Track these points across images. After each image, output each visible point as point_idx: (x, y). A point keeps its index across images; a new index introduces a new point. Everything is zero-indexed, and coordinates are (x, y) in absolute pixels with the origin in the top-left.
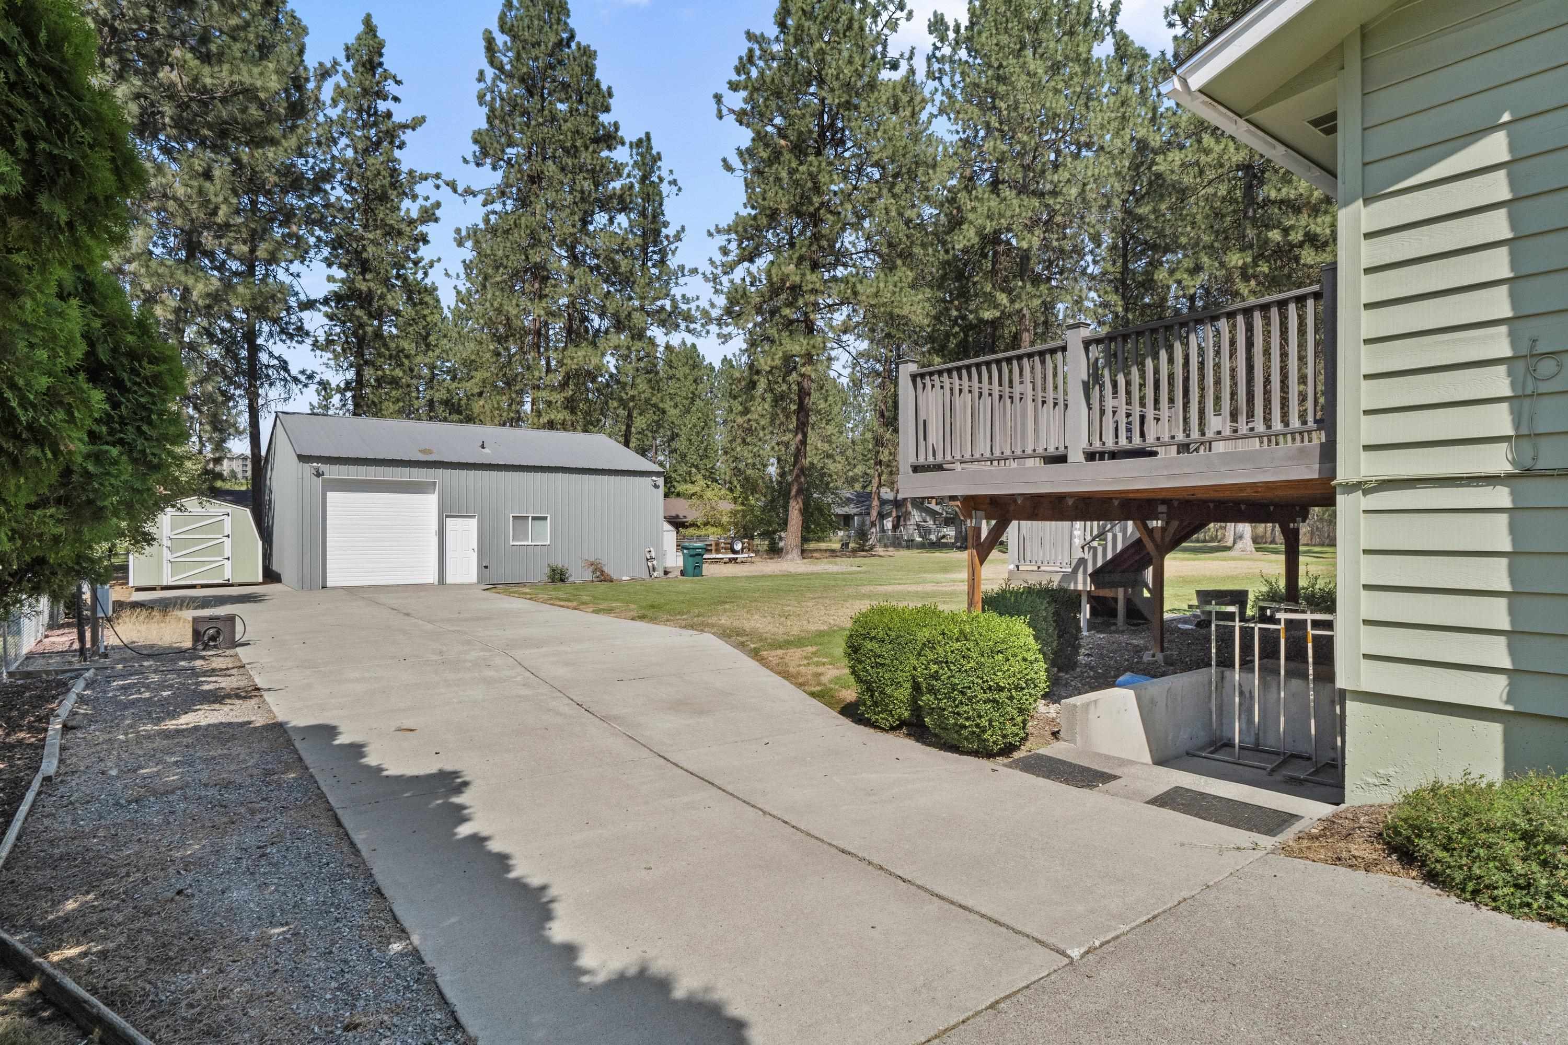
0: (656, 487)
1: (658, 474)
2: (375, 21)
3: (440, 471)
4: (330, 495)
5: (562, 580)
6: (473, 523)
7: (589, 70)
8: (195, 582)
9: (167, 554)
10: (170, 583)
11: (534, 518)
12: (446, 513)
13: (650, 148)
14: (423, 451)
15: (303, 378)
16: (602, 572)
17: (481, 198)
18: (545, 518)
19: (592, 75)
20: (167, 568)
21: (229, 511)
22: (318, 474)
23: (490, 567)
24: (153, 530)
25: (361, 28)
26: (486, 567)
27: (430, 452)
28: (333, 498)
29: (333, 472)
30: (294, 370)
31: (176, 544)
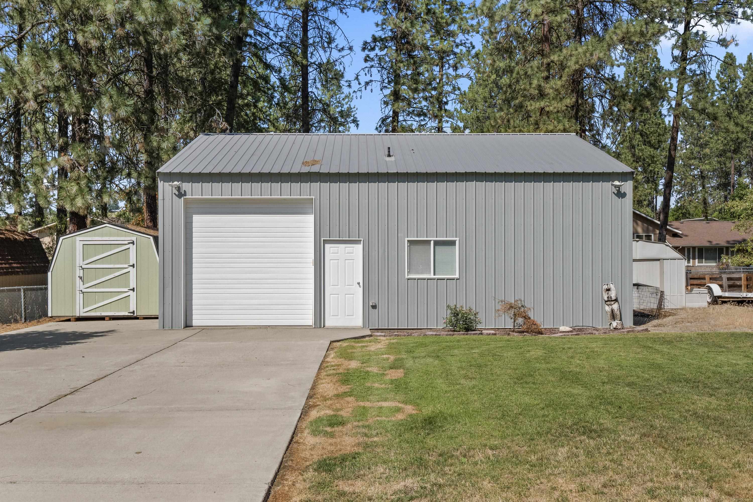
0: (620, 195)
1: (623, 176)
3: (316, 186)
4: (194, 219)
5: (468, 329)
6: (357, 250)
8: (104, 314)
9: (79, 285)
10: (83, 315)
11: (437, 243)
12: (324, 237)
14: (305, 163)
16: (526, 318)
18: (453, 243)
20: (79, 298)
21: (134, 239)
22: (180, 194)
23: (380, 306)
26: (374, 307)
29: (196, 191)
31: (86, 274)
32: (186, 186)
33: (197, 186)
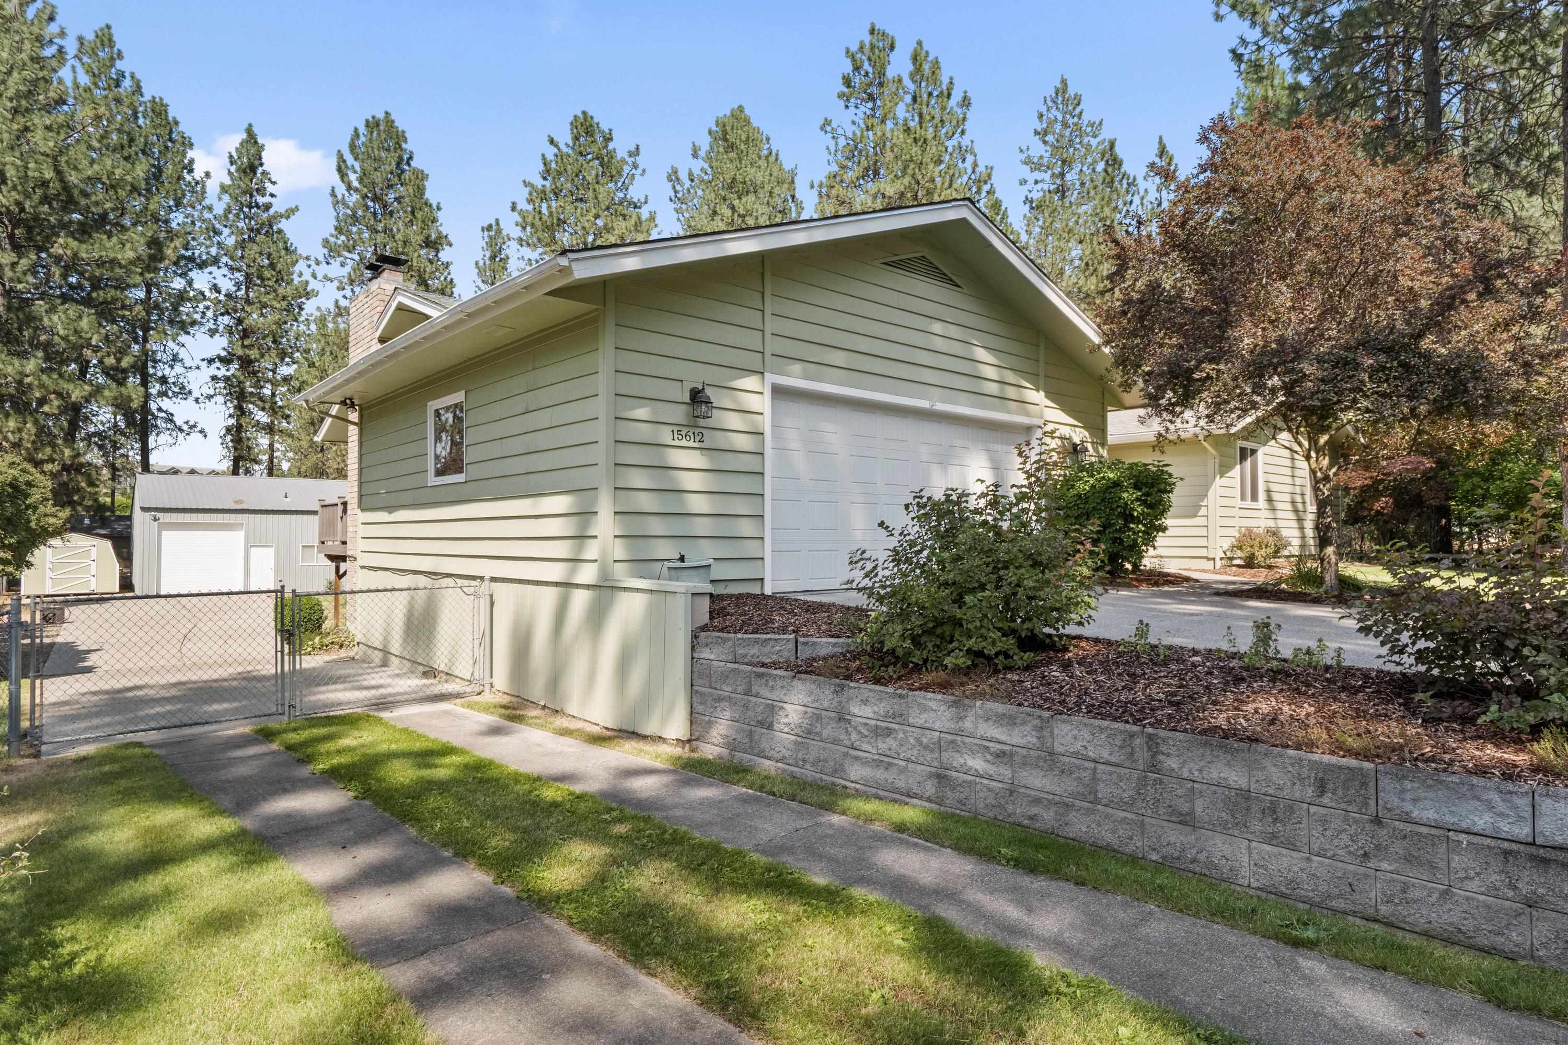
2: (255, 130)
3: (246, 516)
4: (164, 533)
6: (271, 551)
7: (420, 191)
8: (69, 592)
9: (49, 574)
10: (51, 593)
12: (250, 545)
13: (499, 231)
14: (236, 502)
15: (185, 427)
17: (336, 283)
19: (423, 194)
20: (49, 583)
21: (97, 543)
22: (155, 520)
23: (284, 580)
24: (31, 559)
25: (244, 136)
26: (281, 581)
27: (241, 502)
28: (166, 534)
29: (165, 517)
30: (179, 421)
31: (54, 567)
32: (159, 515)
33: (168, 515)
